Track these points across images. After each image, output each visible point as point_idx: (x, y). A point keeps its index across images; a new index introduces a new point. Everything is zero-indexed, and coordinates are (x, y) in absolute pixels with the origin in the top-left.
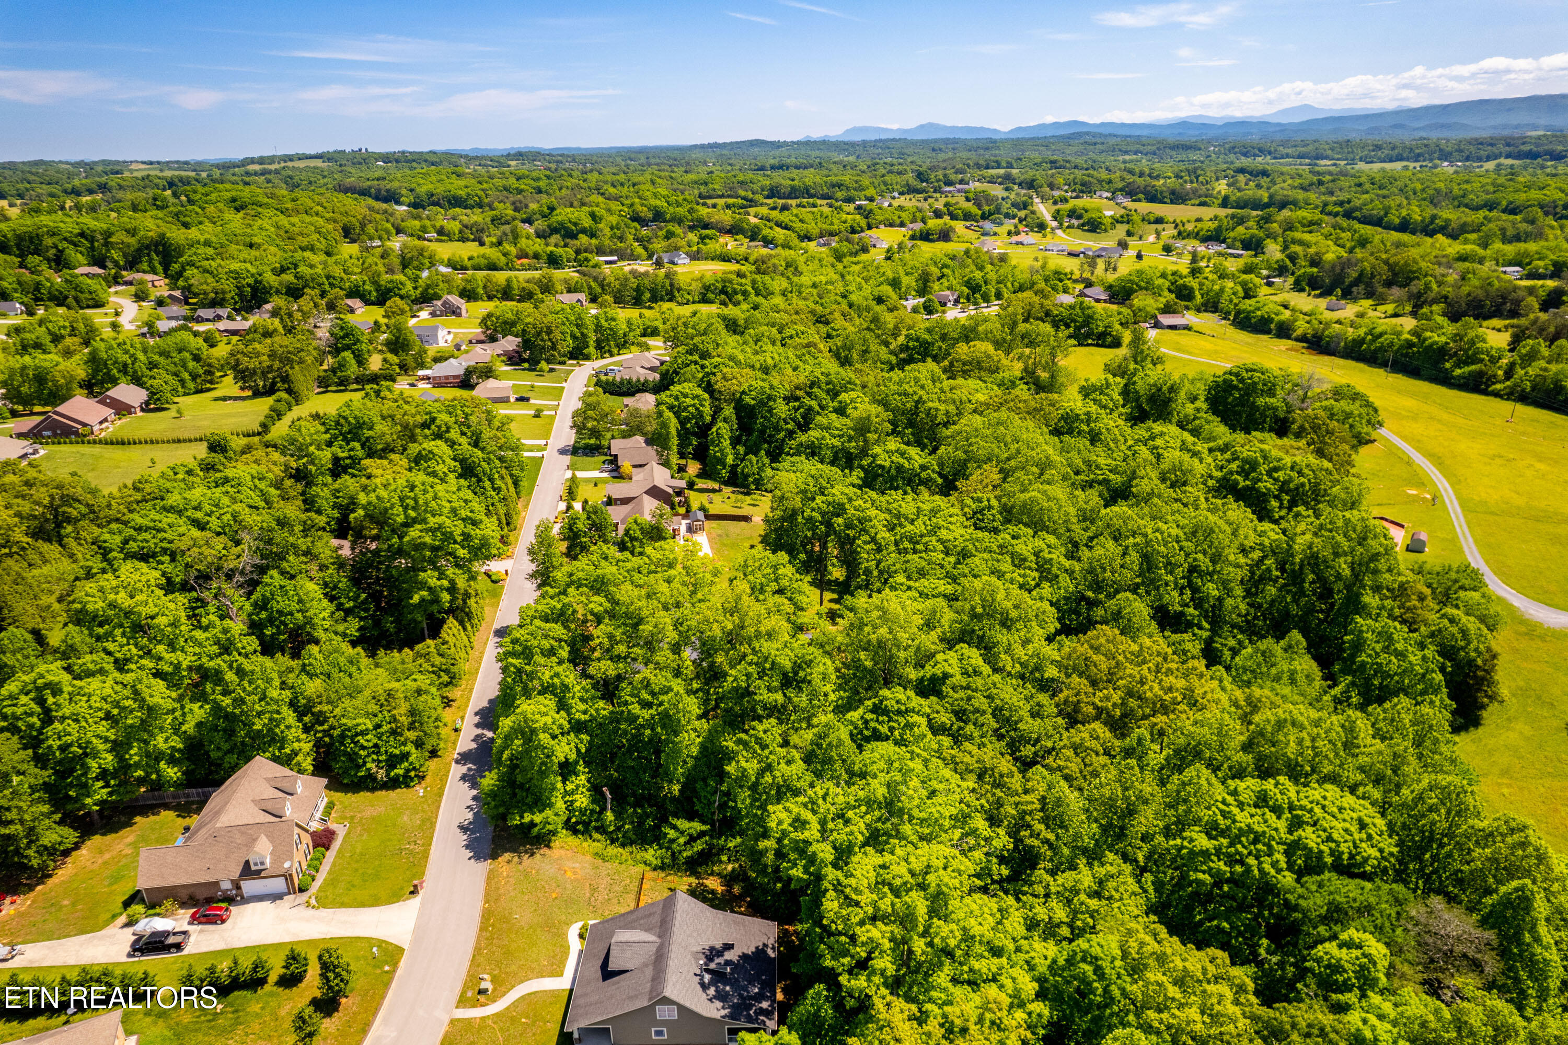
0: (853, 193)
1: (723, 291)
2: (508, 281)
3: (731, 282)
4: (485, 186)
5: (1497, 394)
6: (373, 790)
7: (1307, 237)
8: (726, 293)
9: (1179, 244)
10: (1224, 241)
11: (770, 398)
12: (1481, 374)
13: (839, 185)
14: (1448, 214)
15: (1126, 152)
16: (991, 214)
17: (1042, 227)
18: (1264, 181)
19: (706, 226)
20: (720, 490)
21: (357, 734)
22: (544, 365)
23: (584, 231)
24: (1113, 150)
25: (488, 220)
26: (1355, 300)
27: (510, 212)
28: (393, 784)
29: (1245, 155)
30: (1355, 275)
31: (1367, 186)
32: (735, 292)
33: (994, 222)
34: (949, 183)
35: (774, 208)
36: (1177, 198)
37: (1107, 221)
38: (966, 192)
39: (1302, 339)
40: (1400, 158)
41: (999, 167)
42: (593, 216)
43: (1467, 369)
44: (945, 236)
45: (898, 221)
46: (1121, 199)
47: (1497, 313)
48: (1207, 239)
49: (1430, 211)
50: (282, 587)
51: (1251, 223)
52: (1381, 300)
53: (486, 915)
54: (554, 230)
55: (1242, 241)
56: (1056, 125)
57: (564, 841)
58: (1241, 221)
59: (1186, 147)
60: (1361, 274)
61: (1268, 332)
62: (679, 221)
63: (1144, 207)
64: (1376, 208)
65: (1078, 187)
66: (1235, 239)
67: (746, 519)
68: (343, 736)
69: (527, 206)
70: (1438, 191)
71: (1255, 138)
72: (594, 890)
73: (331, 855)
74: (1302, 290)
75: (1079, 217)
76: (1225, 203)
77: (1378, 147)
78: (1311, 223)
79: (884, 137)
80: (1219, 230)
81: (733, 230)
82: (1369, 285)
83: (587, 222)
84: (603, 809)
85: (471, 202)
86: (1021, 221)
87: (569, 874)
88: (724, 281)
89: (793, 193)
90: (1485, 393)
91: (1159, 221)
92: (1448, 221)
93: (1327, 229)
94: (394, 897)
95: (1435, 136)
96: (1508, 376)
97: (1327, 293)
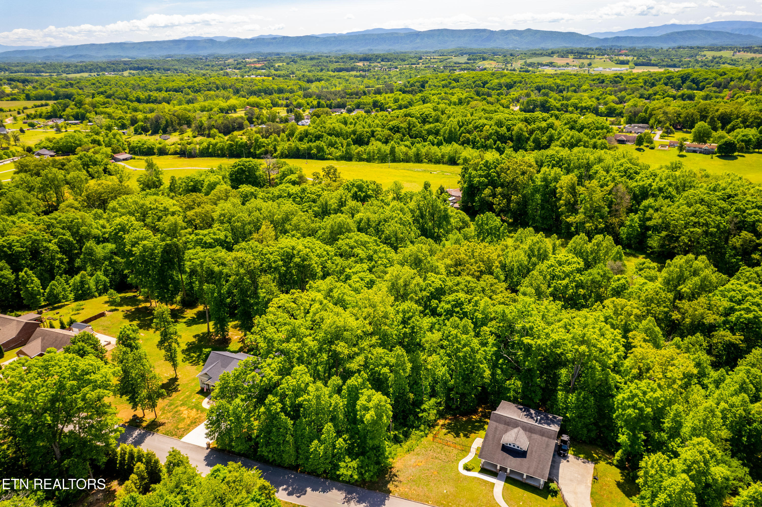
7: (107, 110)
9: (35, 121)
10: (61, 117)
14: (155, 94)
20: (40, 313)
26: (170, 133)
31: (98, 84)
39: (175, 153)
40: (82, 71)
47: (234, 129)
48: (48, 118)
49: (146, 94)
51: (72, 106)
52: (182, 132)
55: (73, 116)
58: (65, 106)
64: (120, 92)
66: (68, 116)
67: (102, 314)
72: (437, 458)
74: (141, 134)
76: (28, 98)
77: (68, 66)
80: (53, 111)
82: (172, 126)
87: (420, 464)
91: (2, 110)
92: (156, 97)
95: (87, 61)
96: (276, 150)
97: (155, 132)
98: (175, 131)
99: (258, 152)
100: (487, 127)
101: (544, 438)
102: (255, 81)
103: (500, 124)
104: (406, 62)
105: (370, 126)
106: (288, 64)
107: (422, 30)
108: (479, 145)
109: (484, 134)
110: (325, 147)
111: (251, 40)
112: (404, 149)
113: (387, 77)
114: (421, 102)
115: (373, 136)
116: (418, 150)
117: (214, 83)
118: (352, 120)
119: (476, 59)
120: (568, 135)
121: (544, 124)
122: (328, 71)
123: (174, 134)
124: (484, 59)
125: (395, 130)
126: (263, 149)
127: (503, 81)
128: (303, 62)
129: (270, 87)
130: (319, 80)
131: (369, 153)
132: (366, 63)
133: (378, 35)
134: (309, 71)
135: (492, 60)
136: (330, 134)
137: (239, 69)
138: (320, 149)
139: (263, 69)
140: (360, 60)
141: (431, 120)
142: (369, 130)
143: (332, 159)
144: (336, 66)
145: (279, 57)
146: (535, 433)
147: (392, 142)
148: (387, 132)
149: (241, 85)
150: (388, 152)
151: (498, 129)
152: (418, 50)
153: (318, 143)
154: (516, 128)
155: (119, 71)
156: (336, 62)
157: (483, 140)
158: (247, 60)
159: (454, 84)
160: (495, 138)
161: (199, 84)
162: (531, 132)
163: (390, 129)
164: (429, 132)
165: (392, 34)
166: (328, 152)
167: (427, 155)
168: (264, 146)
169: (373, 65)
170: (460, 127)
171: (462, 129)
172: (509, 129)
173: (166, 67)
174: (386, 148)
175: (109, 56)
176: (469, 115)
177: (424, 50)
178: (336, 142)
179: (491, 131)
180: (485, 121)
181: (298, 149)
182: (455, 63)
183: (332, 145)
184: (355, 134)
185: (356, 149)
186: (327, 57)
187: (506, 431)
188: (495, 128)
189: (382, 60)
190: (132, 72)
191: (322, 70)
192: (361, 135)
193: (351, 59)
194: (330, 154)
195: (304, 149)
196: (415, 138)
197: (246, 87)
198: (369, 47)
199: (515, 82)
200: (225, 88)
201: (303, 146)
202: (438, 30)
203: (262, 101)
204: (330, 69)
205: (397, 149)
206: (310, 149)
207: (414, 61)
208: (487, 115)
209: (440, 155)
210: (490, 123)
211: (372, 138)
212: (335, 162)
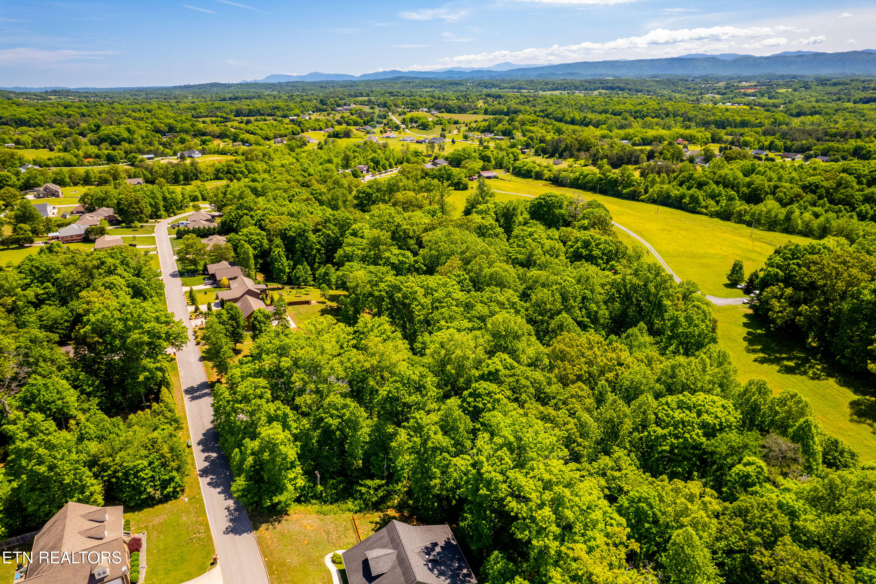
0: (287, 112)
1: (228, 172)
2: (87, 173)
3: (232, 166)
4: (42, 112)
5: (643, 201)
6: (152, 506)
7: (532, 128)
8: (230, 173)
9: (471, 134)
10: (492, 132)
11: (304, 231)
12: (635, 191)
13: (278, 108)
14: (590, 116)
15: (426, 87)
16: (368, 122)
17: (397, 128)
18: (502, 101)
19: (204, 134)
20: (283, 288)
21: (138, 472)
22: (137, 224)
23: (124, 140)
24: (419, 86)
25: (51, 134)
26: (565, 159)
27: (67, 129)
28: (166, 499)
29: (486, 87)
30: (564, 146)
31: (550, 103)
32: (236, 172)
33: (371, 126)
34: (339, 106)
35: (242, 122)
36: (462, 110)
37: (431, 124)
38: (350, 110)
39: (549, 179)
40: (557, 89)
41: (362, 96)
42: (129, 130)
43: (628, 190)
44: (347, 135)
45: (318, 127)
46: (434, 112)
47: (630, 162)
48: (483, 131)
49: (583, 115)
50: (45, 385)
51: (504, 122)
52: (577, 159)
53: (269, 566)
54: (102, 140)
55: (502, 132)
56: (385, 73)
57: (295, 509)
58: (500, 121)
59: (456, 84)
60: (566, 146)
61: (531, 177)
62: (186, 132)
63: (446, 116)
64: (559, 113)
65: (410, 106)
66: (498, 131)
67: (308, 302)
68: (126, 474)
69: (78, 125)
70: (582, 105)
71: (487, 79)
72: (328, 533)
73: (143, 555)
74: (539, 155)
75: (416, 122)
76: (486, 112)
77: (547, 84)
78: (533, 121)
79: (291, 80)
80: (489, 126)
81: (222, 136)
82: (570, 151)
83: (126, 135)
84: (315, 484)
85: (32, 123)
86: (385, 125)
87: (308, 527)
88: (228, 166)
89: (250, 113)
90: (638, 200)
91: (456, 123)
92: (591, 119)
93: (541, 124)
94: (202, 570)
95: (569, 78)
96: (646, 192)
97: (552, 156)
98: (571, 156)
99: (625, 191)
101: (403, 578)
105: (780, 179)
106: (795, 90)
110: (701, 198)
112: (807, 216)
115: (774, 193)
116: (828, 220)
117: (666, 109)
122: (847, 101)
123: (568, 160)
125: (812, 188)
126: (631, 188)
128: (819, 88)
129: (731, 119)
131: (753, 215)
136: (717, 183)
137: (722, 94)
138: (694, 199)
139: (754, 96)
142: (774, 184)
143: (706, 214)
144: (867, 94)
145: (790, 81)
146: (401, 567)
147: (796, 205)
148: (797, 190)
149: (696, 113)
150: (781, 217)
153: (693, 190)
155: (591, 90)
156: (872, 89)
158: (744, 84)
161: (648, 109)
163: (804, 188)
166: (703, 204)
168: (634, 185)
173: (639, 88)
174: (781, 212)
175: (596, 75)
178: (720, 194)
181: (669, 194)
183: (713, 196)
184: (749, 187)
185: (740, 206)
186: (865, 82)
187: (384, 547)
190: (603, 91)
191: (836, 100)
192: (756, 190)
194: (706, 207)
195: (676, 196)
196: (836, 205)
197: (701, 116)
200: (675, 116)
201: (675, 192)
203: (699, 135)
204: (853, 99)
205: (797, 216)
206: (683, 196)
211: (769, 196)
212: (707, 218)
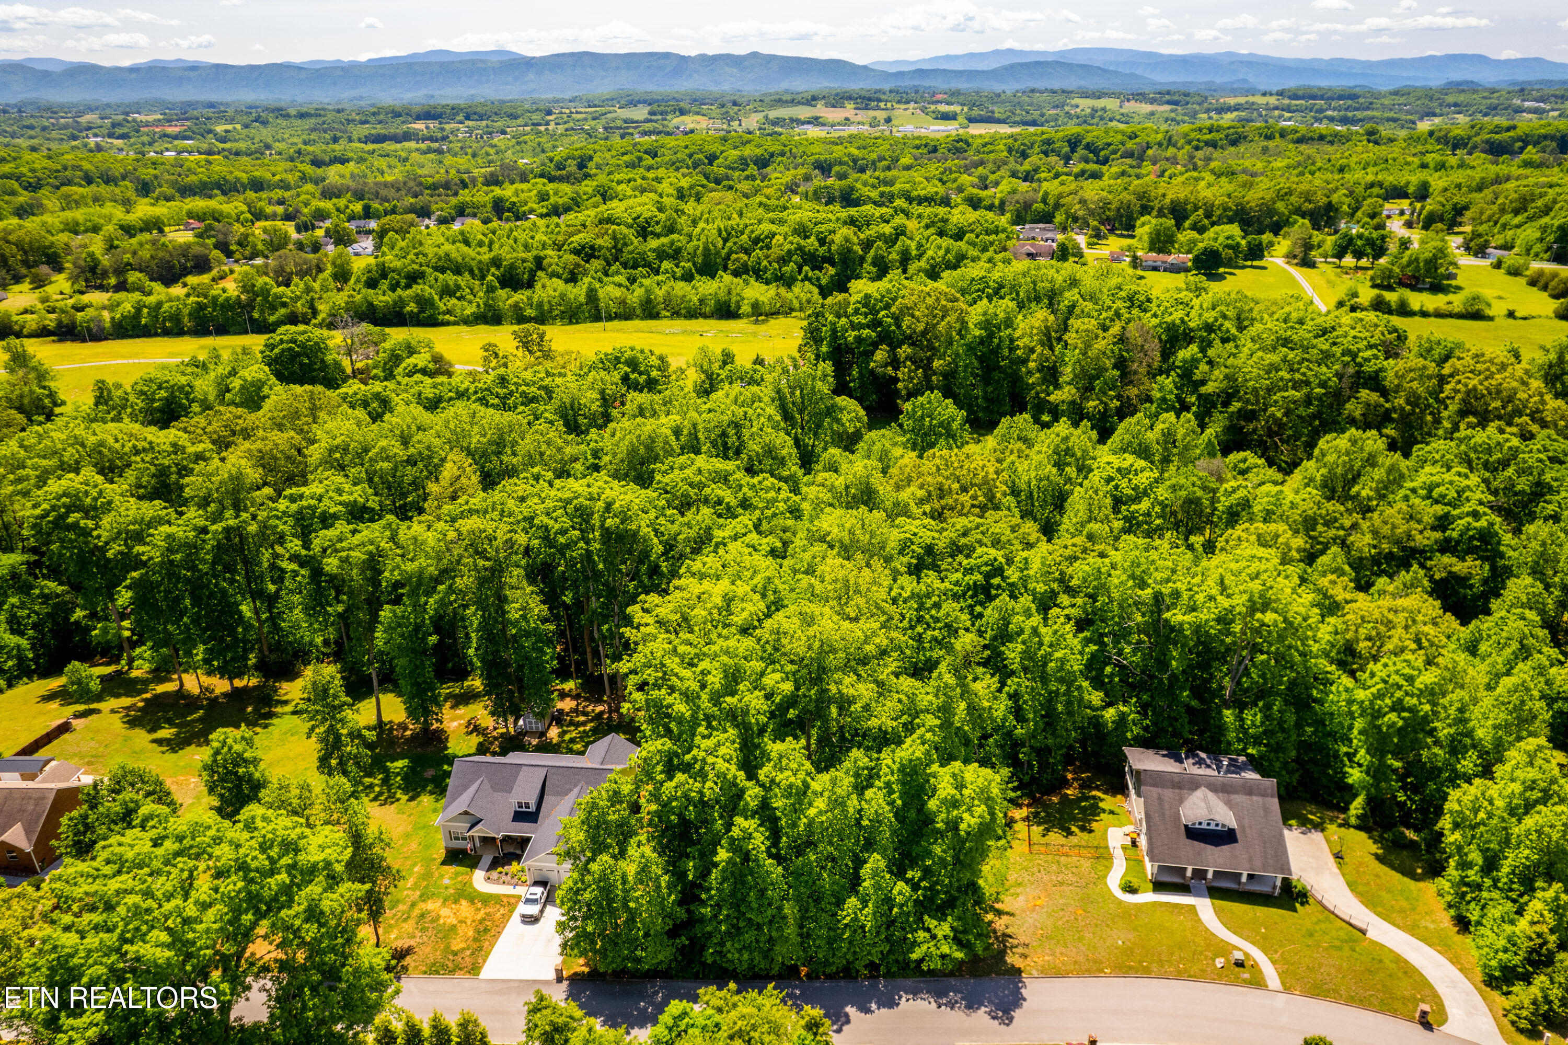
26: (8, 287)
39: (45, 332)
82: (8, 268)
98: (17, 280)
99: (272, 319)
100: (779, 239)
102: (187, 164)
103: (802, 231)
104: (520, 121)
105: (527, 248)
106: (246, 126)
107: (538, 54)
108: (768, 275)
109: (775, 252)
110: (436, 297)
111: (133, 70)
112: (616, 292)
113: (492, 151)
114: (598, 198)
115: (540, 267)
116: (648, 291)
118: (480, 237)
119: (667, 113)
120: (939, 247)
121: (887, 229)
122: (350, 140)
123: (16, 288)
124: (683, 112)
125: (588, 252)
126: (283, 311)
127: (748, 151)
128: (283, 123)
129: (229, 177)
130: (343, 161)
131: (540, 305)
132: (433, 124)
133: (442, 64)
134: (305, 143)
135: (698, 113)
136: (442, 270)
137: (123, 136)
138: (424, 303)
139: (188, 138)
140: (418, 118)
141: (658, 229)
142: (529, 256)
143: (455, 323)
144: (365, 130)
145: (220, 112)
146: (1236, 792)
147: (587, 280)
148: (570, 258)
149: (152, 172)
150: (582, 299)
151: (802, 242)
152: (535, 96)
153: (417, 288)
154: (838, 238)
156: (363, 122)
157: (776, 265)
158: (138, 117)
159: (648, 161)
160: (799, 259)
162: (867, 245)
163: (576, 252)
164: (662, 255)
165: (473, 62)
166: (442, 308)
167: (667, 302)
168: (284, 305)
169: (447, 127)
170: (725, 241)
171: (729, 244)
172: (822, 242)
174: (577, 292)
176: (735, 216)
177: (550, 96)
178: (458, 287)
179: (787, 247)
180: (774, 228)
181: (371, 304)
182: (626, 121)
183: (448, 292)
184: (498, 267)
185: (507, 299)
186: (339, 111)
187: (1181, 801)
188: (797, 239)
189: (468, 118)
191: (335, 140)
192: (512, 267)
193: (397, 114)
194: (449, 312)
195: (387, 305)
196: (635, 268)
197: (167, 176)
198: (424, 91)
199: (772, 155)
200: (109, 180)
201: (382, 298)
202: (572, 55)
203: (224, 208)
204: (355, 137)
205: (601, 294)
206: (400, 303)
207: (536, 117)
208: (771, 215)
209: (695, 299)
210: (785, 229)
211: (539, 273)
212: (464, 328)
